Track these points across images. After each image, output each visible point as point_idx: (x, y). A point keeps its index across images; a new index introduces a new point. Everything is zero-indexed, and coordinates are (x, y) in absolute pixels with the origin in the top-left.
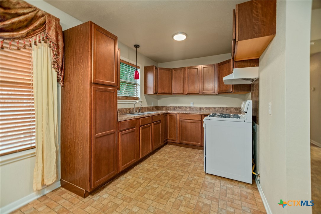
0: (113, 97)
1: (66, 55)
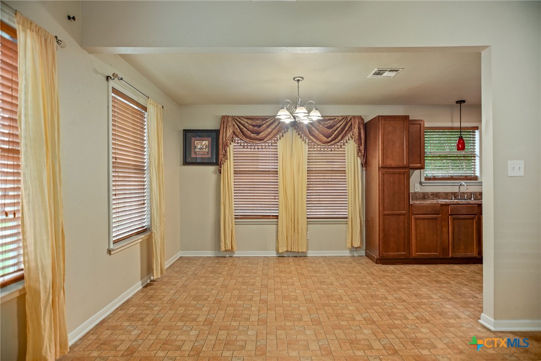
0: (403, 178)
1: (367, 145)
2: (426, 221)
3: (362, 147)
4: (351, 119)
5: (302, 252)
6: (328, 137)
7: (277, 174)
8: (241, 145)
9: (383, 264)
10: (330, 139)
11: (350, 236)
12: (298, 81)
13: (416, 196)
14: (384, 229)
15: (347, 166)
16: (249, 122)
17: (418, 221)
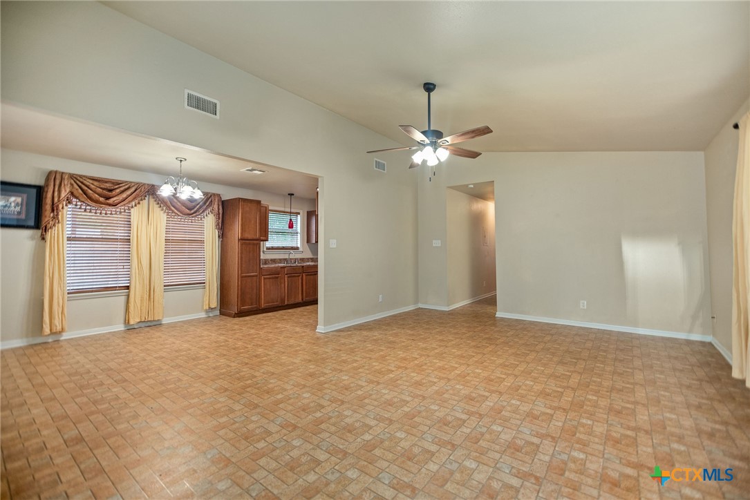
2: (271, 280)
3: (220, 221)
4: (211, 196)
5: (158, 320)
6: (190, 209)
7: (130, 242)
8: (80, 208)
9: (239, 317)
10: (192, 212)
11: (208, 299)
12: (181, 161)
13: (266, 262)
14: (241, 289)
15: (205, 237)
16: (96, 183)
17: (266, 280)
